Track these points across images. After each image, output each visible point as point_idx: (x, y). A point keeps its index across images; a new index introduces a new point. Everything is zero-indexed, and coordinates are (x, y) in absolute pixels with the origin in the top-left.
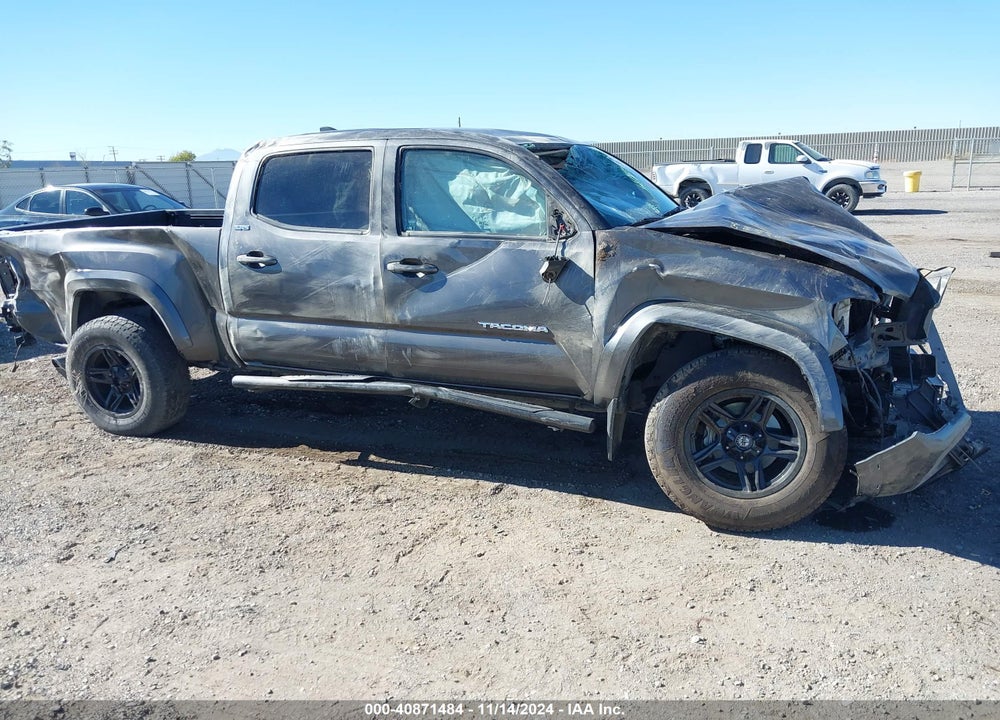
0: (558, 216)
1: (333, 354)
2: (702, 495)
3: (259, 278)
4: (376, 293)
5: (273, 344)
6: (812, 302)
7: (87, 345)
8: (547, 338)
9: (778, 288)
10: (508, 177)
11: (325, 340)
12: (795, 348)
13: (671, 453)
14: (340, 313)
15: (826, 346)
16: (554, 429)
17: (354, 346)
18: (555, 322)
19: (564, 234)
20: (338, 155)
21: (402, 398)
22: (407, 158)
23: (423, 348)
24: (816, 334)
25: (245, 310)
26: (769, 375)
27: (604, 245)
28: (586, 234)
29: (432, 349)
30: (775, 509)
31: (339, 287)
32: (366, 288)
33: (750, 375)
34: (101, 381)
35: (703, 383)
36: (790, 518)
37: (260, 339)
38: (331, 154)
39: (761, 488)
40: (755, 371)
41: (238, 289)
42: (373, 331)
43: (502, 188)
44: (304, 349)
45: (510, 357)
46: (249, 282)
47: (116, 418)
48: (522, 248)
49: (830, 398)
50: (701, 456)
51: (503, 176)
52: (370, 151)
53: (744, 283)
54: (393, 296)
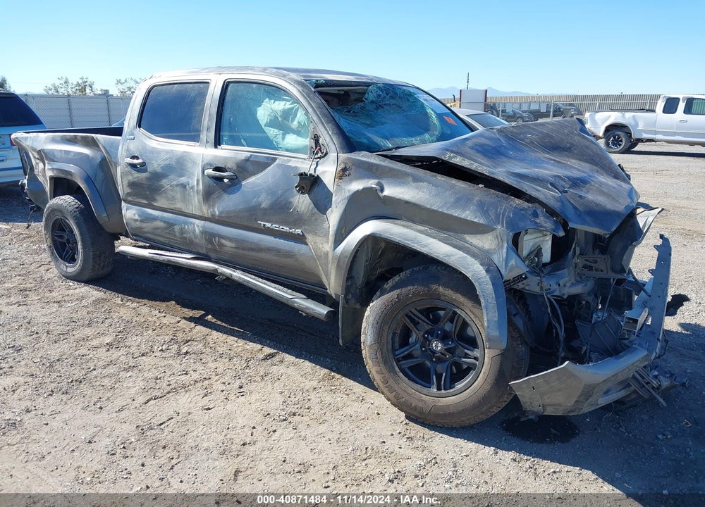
0: (316, 139)
1: (175, 236)
2: (396, 387)
3: (136, 176)
4: (198, 192)
5: (144, 225)
6: (494, 229)
7: (51, 214)
8: (301, 239)
9: (468, 214)
10: (292, 106)
11: (170, 225)
12: (474, 269)
13: (376, 347)
14: (179, 205)
15: (503, 271)
16: (304, 314)
17: (186, 232)
18: (306, 227)
19: (319, 155)
20: (191, 85)
21: (211, 275)
22: (229, 88)
23: (224, 238)
24: (496, 258)
25: (130, 199)
26: (457, 291)
27: (343, 166)
28: (333, 155)
29: (230, 239)
30: (452, 410)
31: (177, 185)
32: (192, 188)
33: (441, 289)
34: (61, 240)
35: (404, 290)
36: (467, 420)
37: (136, 220)
38: (187, 85)
39: (445, 389)
40: (446, 286)
41: (126, 183)
42: (197, 222)
43: (287, 114)
44: (159, 231)
45: (277, 251)
46: (130, 178)
47: (67, 267)
48: (289, 164)
49: (496, 319)
50: (401, 353)
51: (288, 105)
52: (208, 83)
53: (441, 207)
54: (208, 195)
